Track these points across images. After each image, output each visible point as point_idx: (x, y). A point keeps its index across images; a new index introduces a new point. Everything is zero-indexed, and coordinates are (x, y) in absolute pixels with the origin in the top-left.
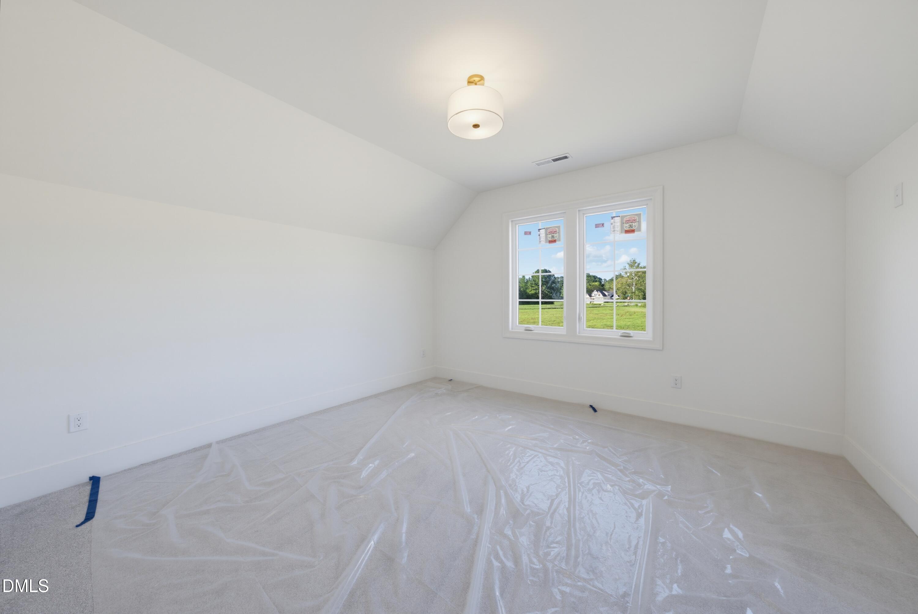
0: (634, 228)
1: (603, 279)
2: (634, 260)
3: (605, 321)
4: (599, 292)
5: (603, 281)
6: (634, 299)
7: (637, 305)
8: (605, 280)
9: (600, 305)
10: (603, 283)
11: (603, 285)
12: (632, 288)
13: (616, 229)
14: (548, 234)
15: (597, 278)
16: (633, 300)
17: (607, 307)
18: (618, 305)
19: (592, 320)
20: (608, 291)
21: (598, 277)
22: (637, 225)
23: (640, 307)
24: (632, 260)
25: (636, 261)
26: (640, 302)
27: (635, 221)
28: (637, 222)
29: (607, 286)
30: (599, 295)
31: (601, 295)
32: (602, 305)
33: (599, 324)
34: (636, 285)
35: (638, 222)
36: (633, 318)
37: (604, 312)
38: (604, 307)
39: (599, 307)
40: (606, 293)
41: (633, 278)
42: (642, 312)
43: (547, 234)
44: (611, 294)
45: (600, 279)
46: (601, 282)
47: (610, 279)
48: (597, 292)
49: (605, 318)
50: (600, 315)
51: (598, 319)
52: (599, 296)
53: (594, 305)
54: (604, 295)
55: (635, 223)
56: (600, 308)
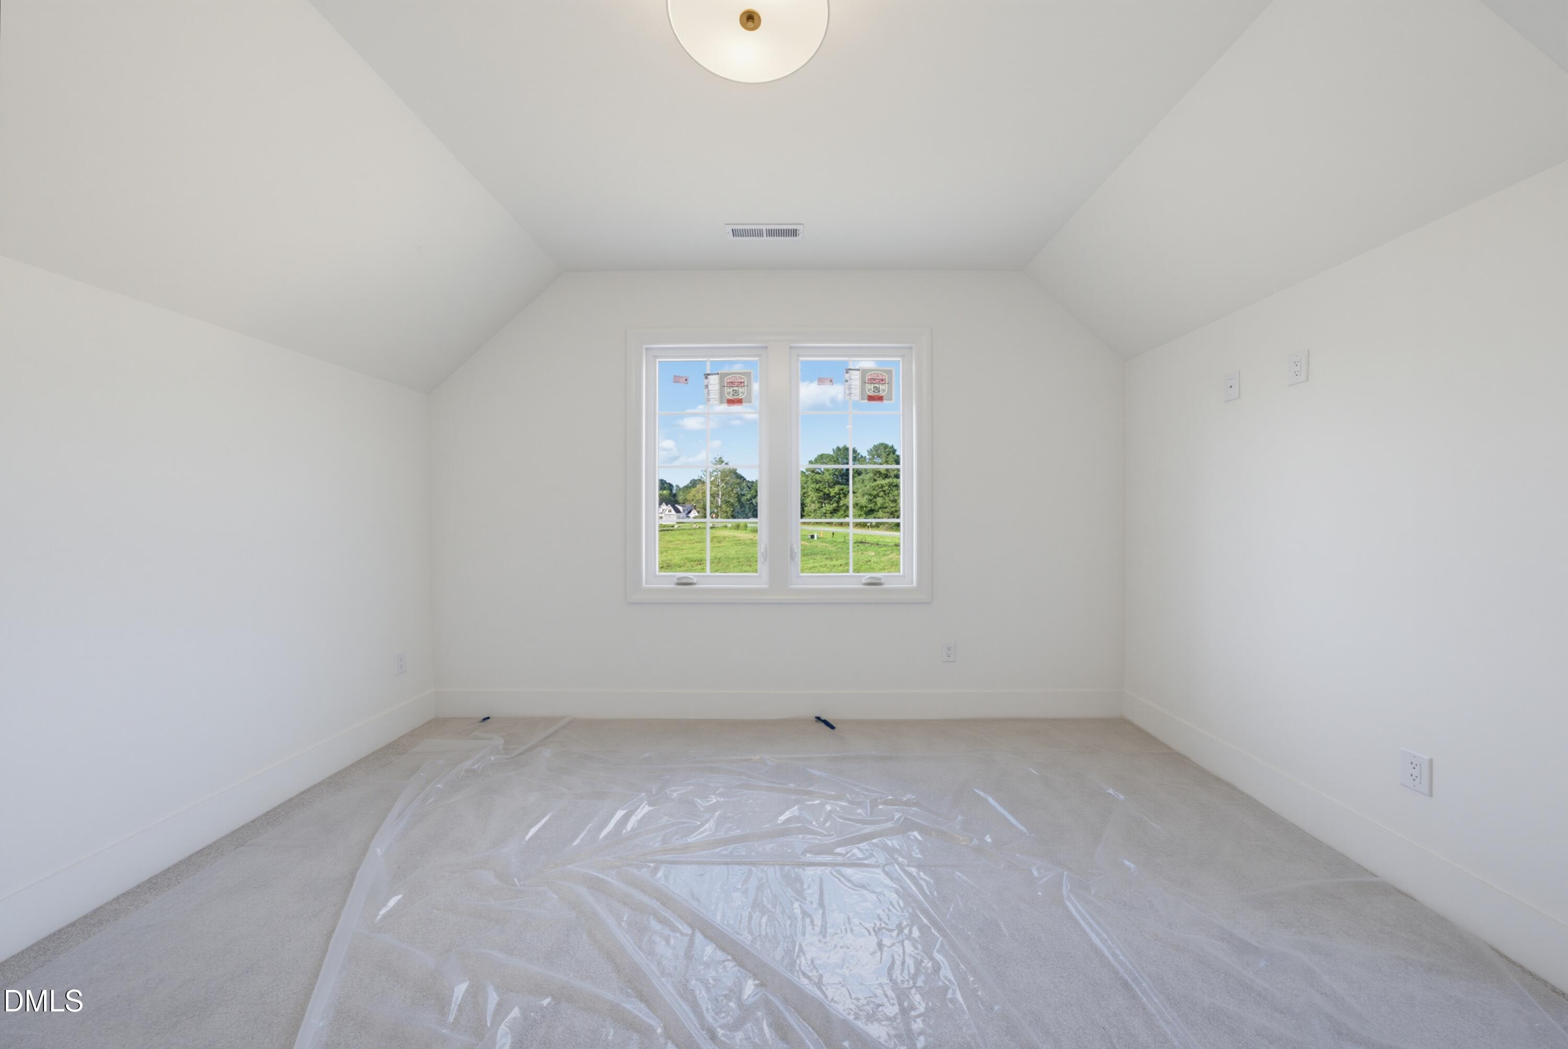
0: (881, 393)
1: (674, 485)
2: (721, 458)
3: (684, 552)
4: (669, 505)
5: (675, 488)
6: (720, 517)
7: (726, 527)
8: (678, 486)
9: (672, 527)
10: (674, 492)
11: (675, 495)
12: (717, 500)
13: (853, 391)
14: (726, 385)
15: (666, 483)
16: (719, 520)
17: (684, 529)
18: (699, 527)
19: (664, 551)
20: (683, 505)
21: (668, 482)
22: (887, 390)
23: (730, 528)
24: (718, 458)
25: (723, 459)
26: (729, 522)
27: (882, 381)
28: (887, 385)
29: (680, 498)
30: (670, 511)
31: (673, 512)
32: (676, 526)
33: (676, 557)
34: (723, 495)
35: (888, 383)
36: (724, 546)
37: (680, 537)
38: (679, 530)
39: (671, 530)
40: (681, 508)
41: (718, 485)
42: (734, 536)
43: (724, 386)
44: (687, 510)
45: (670, 485)
46: (671, 490)
47: (685, 486)
48: (665, 506)
49: (685, 548)
50: (675, 543)
51: (674, 550)
52: (670, 513)
53: (664, 527)
54: (677, 511)
55: (884, 386)
56: (672, 532)
